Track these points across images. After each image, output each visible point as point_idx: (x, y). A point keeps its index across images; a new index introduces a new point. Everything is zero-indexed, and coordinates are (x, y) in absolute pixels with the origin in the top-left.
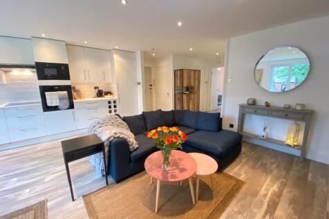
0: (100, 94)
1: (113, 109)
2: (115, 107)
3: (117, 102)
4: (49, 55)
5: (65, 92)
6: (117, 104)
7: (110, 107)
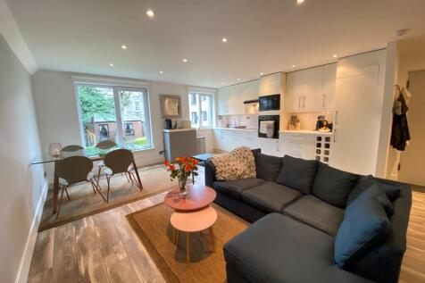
0: (320, 125)
1: (323, 149)
2: (327, 146)
3: (332, 139)
4: (267, 89)
5: (273, 122)
6: (331, 143)
7: (319, 145)
